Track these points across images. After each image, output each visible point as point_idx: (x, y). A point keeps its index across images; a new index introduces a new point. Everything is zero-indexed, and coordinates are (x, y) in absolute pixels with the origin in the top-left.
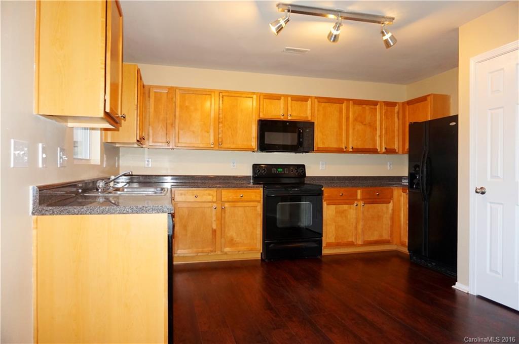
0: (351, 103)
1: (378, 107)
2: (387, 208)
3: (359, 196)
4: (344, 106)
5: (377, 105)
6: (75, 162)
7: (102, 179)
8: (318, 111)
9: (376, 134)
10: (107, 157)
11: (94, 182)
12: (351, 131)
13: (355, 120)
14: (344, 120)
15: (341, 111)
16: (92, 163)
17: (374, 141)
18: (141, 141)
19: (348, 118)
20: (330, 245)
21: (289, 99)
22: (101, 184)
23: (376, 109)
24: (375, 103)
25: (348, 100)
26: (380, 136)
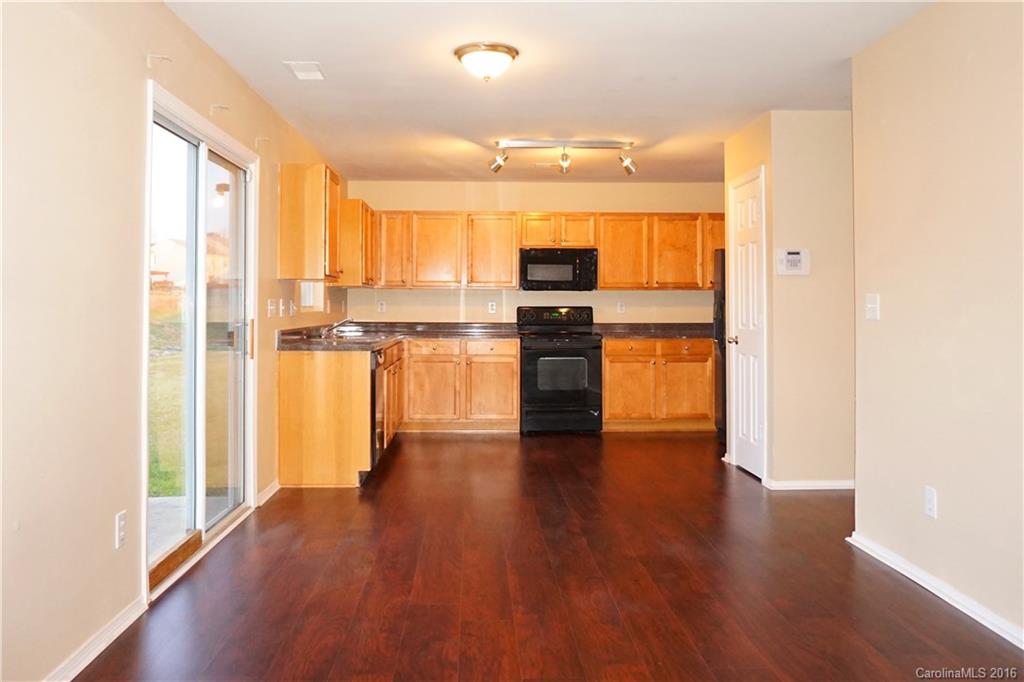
0: (656, 218)
1: (699, 222)
2: (704, 369)
3: (659, 352)
4: (644, 223)
5: (696, 219)
6: (302, 310)
7: (325, 327)
8: (605, 232)
9: (696, 262)
10: (331, 303)
11: (318, 329)
12: (656, 260)
13: (663, 242)
14: (645, 244)
15: (640, 231)
16: (316, 310)
17: (694, 271)
18: (369, 282)
19: (650, 240)
20: (614, 417)
21: (563, 218)
22: (324, 332)
23: (695, 226)
24: (694, 217)
25: (651, 215)
26: (702, 265)
